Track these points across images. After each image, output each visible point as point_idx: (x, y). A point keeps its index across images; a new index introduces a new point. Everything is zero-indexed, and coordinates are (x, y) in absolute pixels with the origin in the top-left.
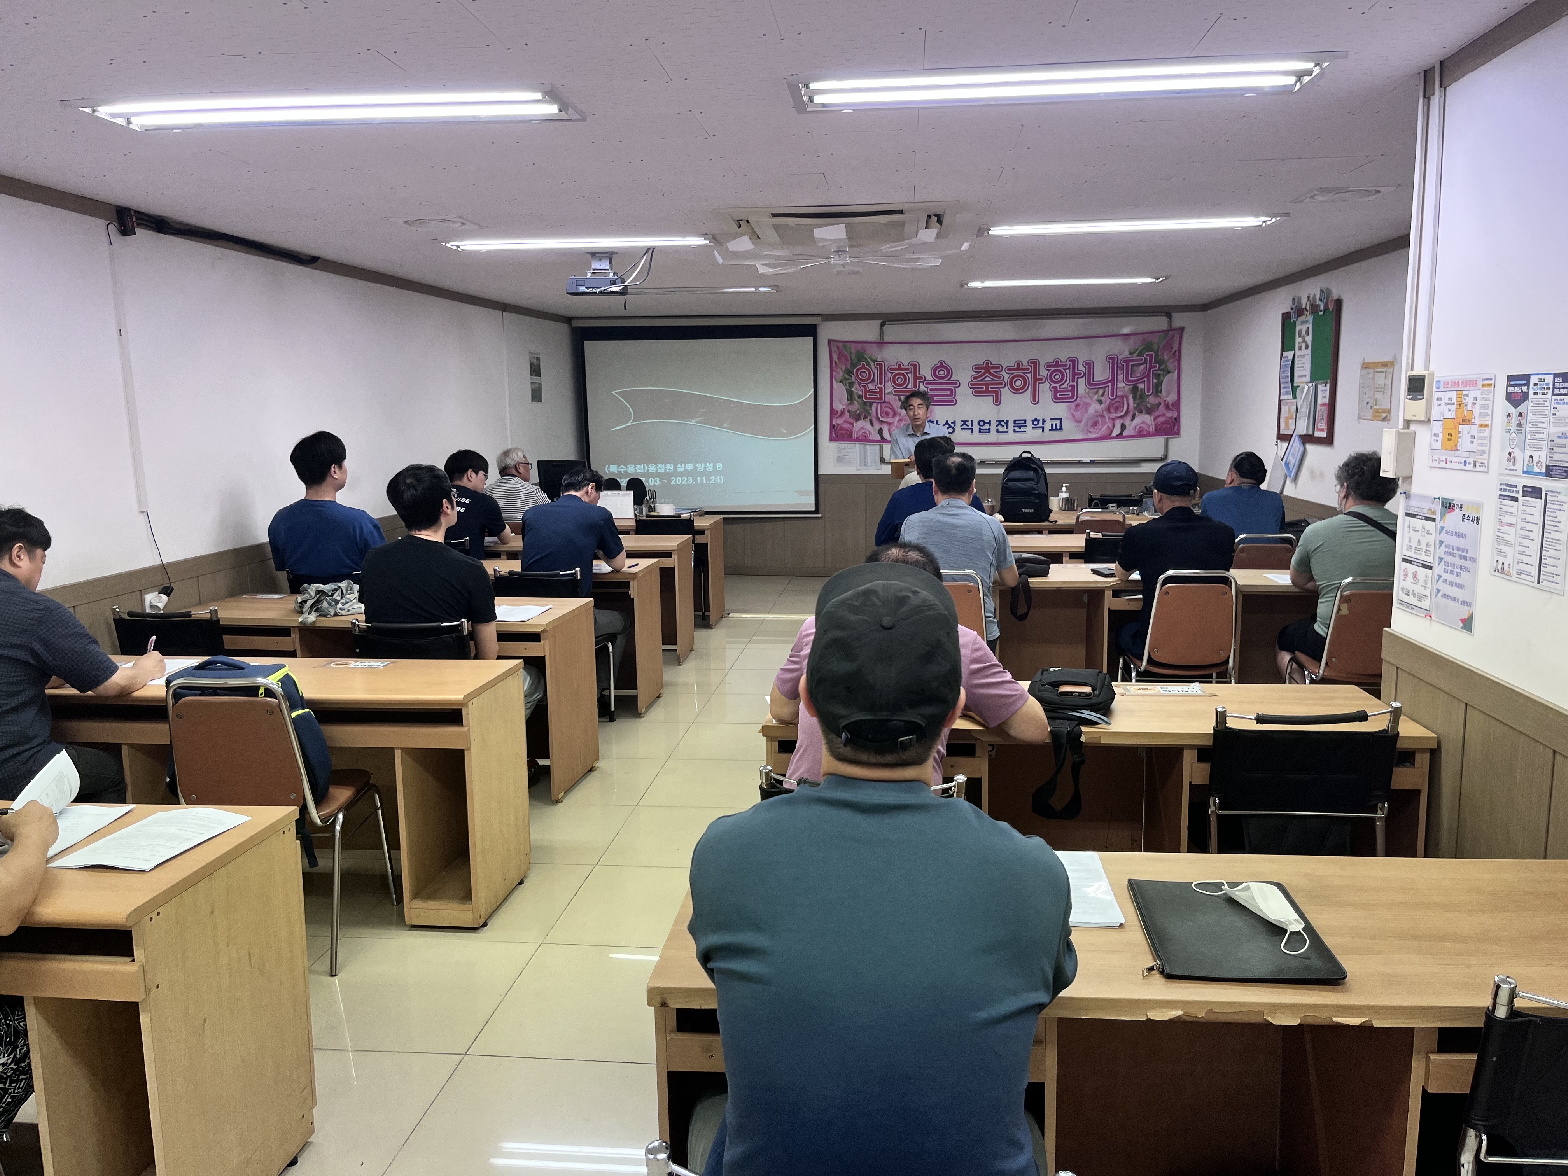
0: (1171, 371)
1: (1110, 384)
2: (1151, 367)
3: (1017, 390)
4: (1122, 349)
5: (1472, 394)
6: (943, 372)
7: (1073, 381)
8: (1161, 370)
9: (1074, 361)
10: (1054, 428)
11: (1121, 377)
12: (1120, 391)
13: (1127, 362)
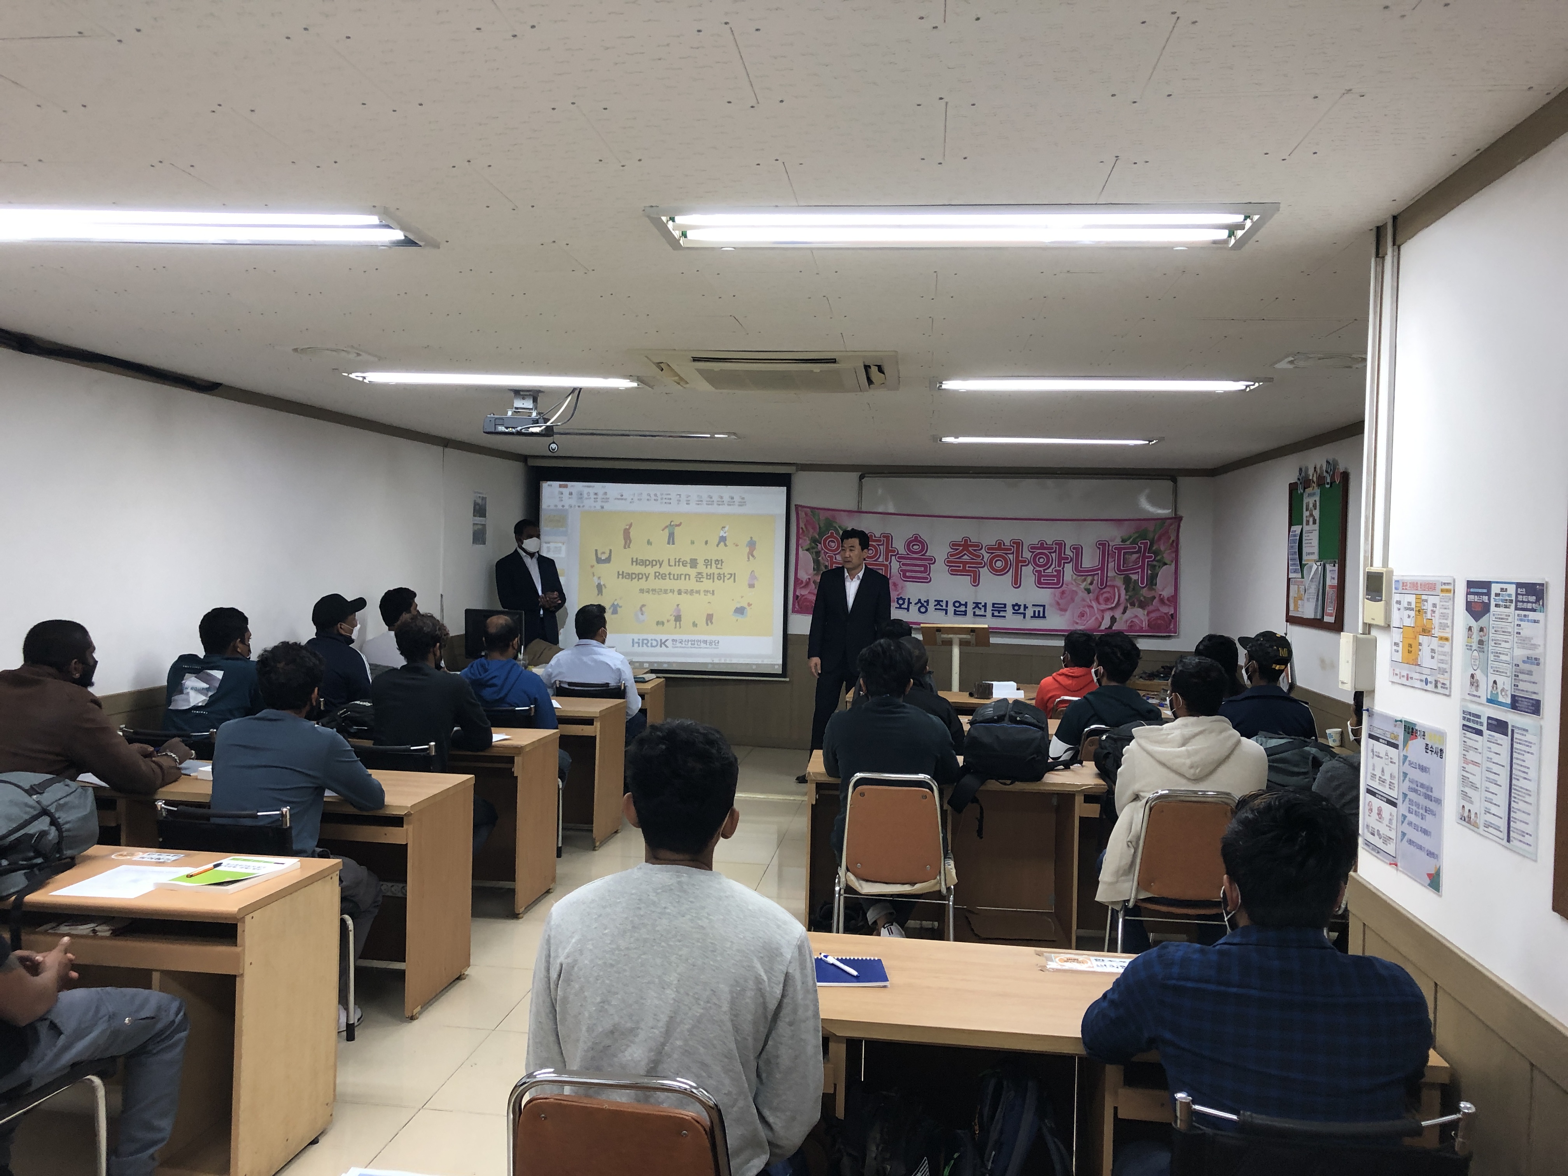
0: (1167, 561)
1: (1099, 572)
2: (1144, 557)
3: (997, 571)
4: (1114, 535)
5: (1432, 600)
6: (918, 547)
7: (1059, 566)
8: (1157, 561)
9: (1061, 545)
10: (1037, 615)
11: (1111, 565)
12: (1110, 580)
13: (1119, 549)
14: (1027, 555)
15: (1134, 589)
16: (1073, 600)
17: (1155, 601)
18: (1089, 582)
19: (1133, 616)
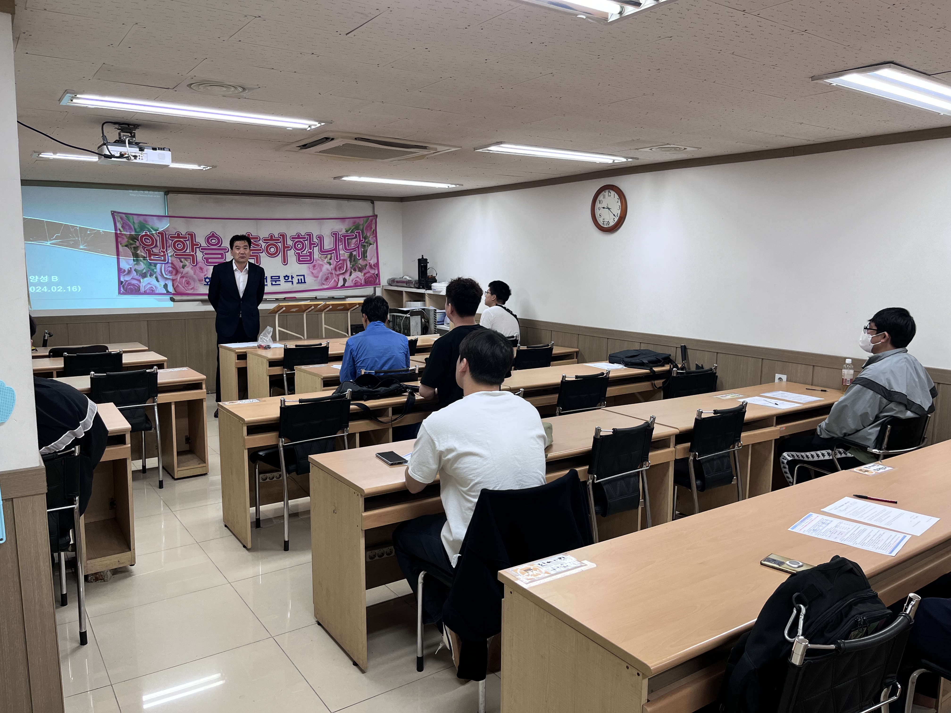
14: (290, 243)
15: (354, 260)
16: (321, 271)
17: (368, 267)
18: (329, 258)
19: (356, 277)
